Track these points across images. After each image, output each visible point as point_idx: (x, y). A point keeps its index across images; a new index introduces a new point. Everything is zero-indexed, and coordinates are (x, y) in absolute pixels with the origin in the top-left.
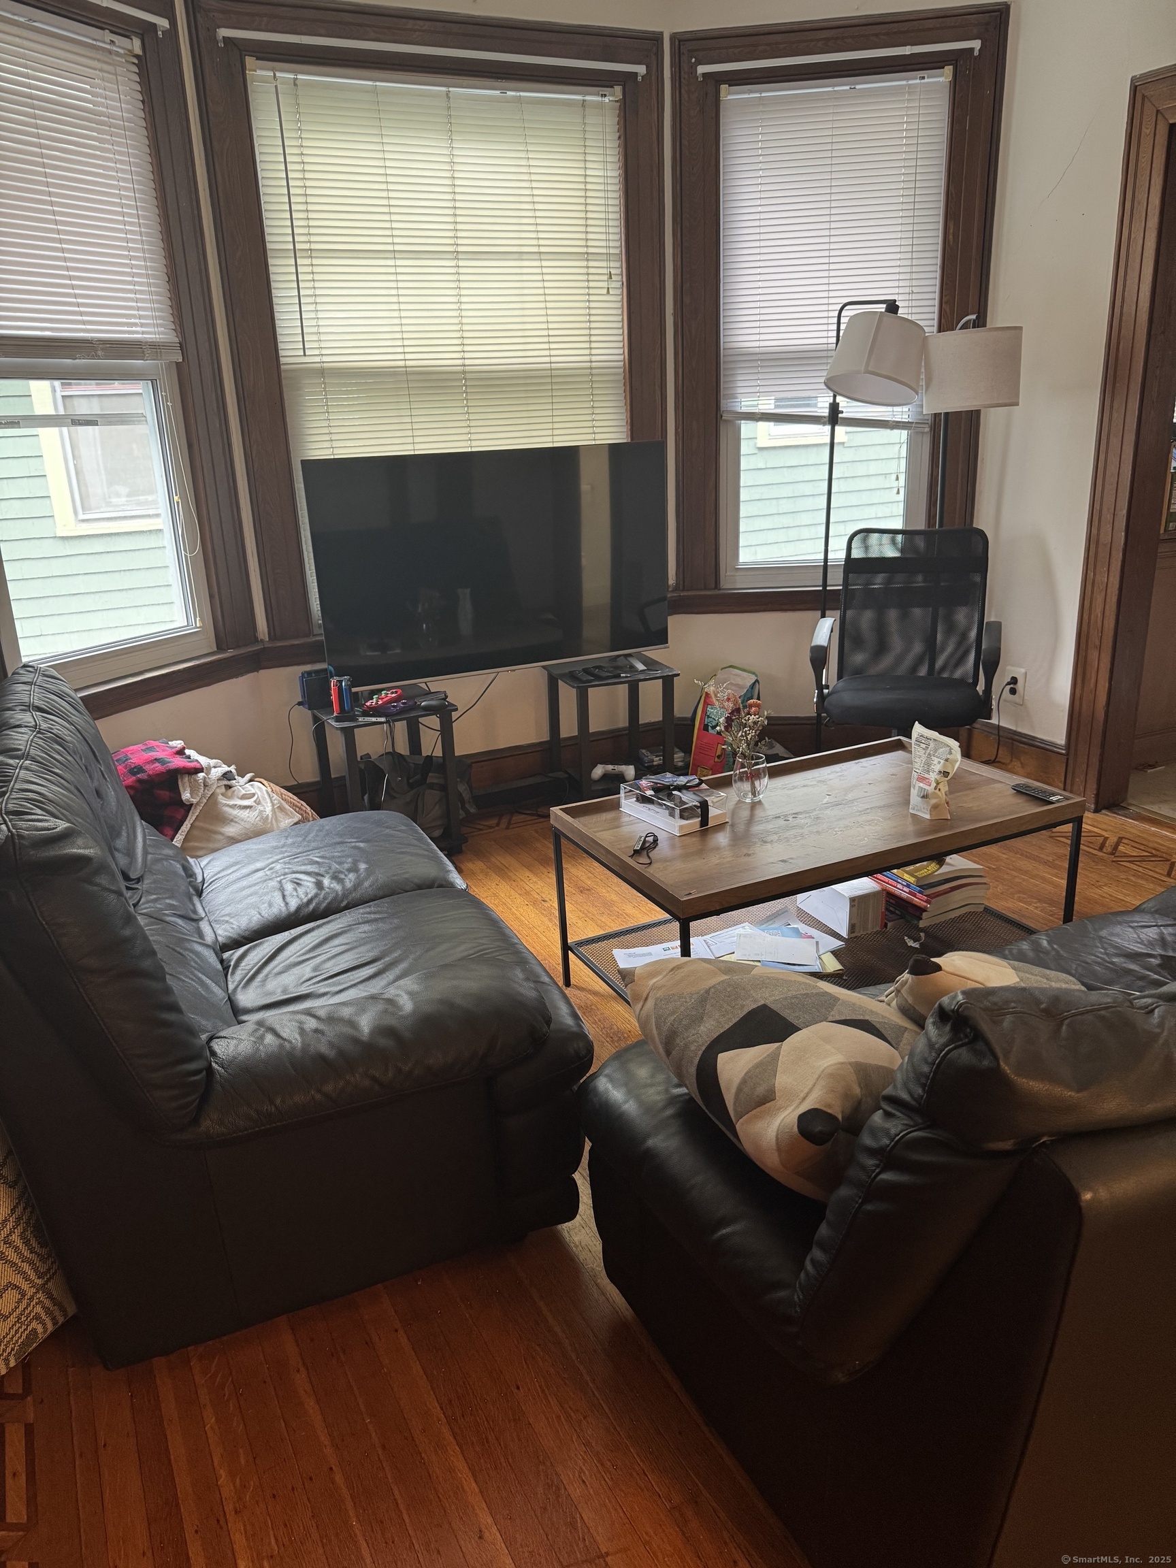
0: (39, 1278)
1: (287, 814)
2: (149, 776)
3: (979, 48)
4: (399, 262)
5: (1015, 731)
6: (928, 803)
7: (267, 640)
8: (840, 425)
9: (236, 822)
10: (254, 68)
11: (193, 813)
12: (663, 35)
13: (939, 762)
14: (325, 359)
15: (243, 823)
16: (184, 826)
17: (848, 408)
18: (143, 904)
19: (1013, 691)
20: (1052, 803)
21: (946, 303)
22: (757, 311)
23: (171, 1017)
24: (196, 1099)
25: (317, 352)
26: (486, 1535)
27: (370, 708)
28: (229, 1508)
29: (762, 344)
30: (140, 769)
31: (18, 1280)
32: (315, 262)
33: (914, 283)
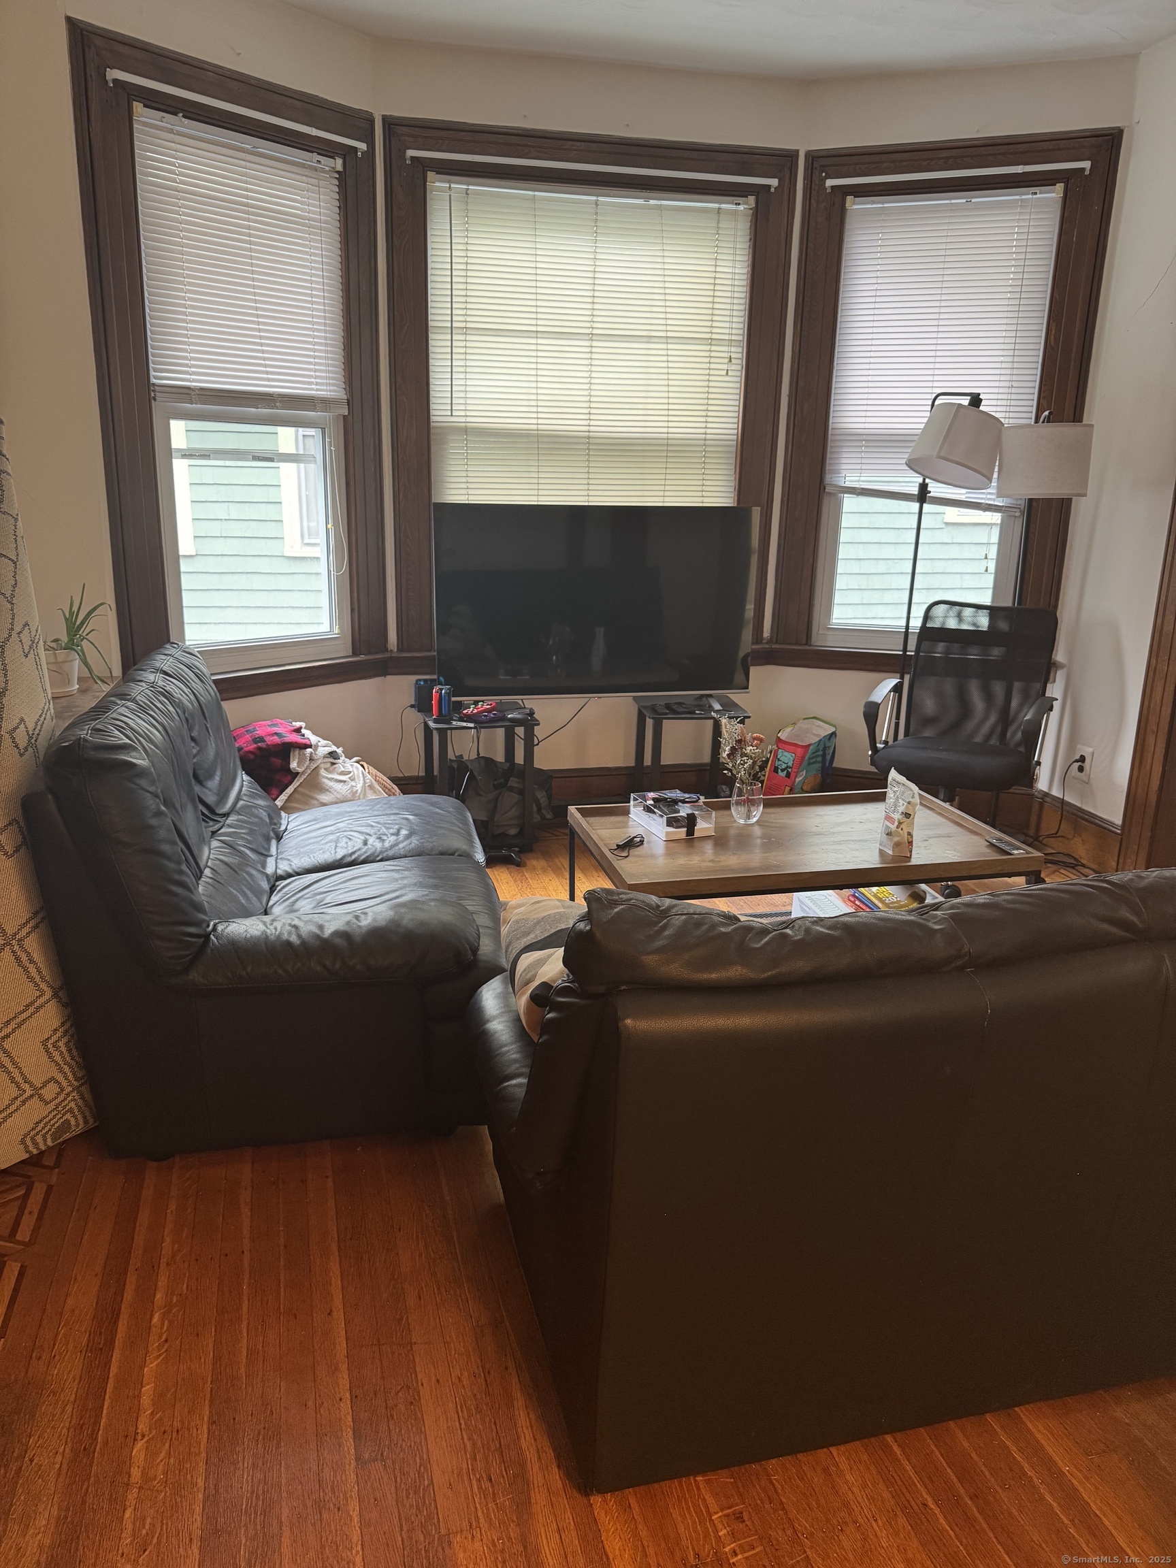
0: (75, 1080)
1: (375, 792)
2: (268, 745)
3: (1089, 168)
4: (540, 341)
5: (1080, 808)
6: (891, 840)
7: (396, 650)
8: (928, 503)
9: (330, 792)
10: (433, 181)
11: (298, 780)
12: (798, 152)
13: (903, 804)
14: (469, 419)
15: (335, 793)
16: (289, 789)
17: (935, 489)
18: (222, 834)
19: (1081, 769)
20: (1011, 854)
21: (1044, 398)
22: (866, 396)
23: (179, 890)
24: (190, 955)
25: (462, 413)
26: (335, 1314)
27: (466, 715)
28: (164, 1260)
29: (867, 426)
30: (261, 739)
31: (60, 1077)
32: (469, 338)
33: (1015, 378)
